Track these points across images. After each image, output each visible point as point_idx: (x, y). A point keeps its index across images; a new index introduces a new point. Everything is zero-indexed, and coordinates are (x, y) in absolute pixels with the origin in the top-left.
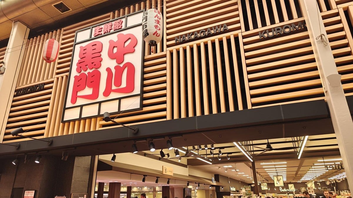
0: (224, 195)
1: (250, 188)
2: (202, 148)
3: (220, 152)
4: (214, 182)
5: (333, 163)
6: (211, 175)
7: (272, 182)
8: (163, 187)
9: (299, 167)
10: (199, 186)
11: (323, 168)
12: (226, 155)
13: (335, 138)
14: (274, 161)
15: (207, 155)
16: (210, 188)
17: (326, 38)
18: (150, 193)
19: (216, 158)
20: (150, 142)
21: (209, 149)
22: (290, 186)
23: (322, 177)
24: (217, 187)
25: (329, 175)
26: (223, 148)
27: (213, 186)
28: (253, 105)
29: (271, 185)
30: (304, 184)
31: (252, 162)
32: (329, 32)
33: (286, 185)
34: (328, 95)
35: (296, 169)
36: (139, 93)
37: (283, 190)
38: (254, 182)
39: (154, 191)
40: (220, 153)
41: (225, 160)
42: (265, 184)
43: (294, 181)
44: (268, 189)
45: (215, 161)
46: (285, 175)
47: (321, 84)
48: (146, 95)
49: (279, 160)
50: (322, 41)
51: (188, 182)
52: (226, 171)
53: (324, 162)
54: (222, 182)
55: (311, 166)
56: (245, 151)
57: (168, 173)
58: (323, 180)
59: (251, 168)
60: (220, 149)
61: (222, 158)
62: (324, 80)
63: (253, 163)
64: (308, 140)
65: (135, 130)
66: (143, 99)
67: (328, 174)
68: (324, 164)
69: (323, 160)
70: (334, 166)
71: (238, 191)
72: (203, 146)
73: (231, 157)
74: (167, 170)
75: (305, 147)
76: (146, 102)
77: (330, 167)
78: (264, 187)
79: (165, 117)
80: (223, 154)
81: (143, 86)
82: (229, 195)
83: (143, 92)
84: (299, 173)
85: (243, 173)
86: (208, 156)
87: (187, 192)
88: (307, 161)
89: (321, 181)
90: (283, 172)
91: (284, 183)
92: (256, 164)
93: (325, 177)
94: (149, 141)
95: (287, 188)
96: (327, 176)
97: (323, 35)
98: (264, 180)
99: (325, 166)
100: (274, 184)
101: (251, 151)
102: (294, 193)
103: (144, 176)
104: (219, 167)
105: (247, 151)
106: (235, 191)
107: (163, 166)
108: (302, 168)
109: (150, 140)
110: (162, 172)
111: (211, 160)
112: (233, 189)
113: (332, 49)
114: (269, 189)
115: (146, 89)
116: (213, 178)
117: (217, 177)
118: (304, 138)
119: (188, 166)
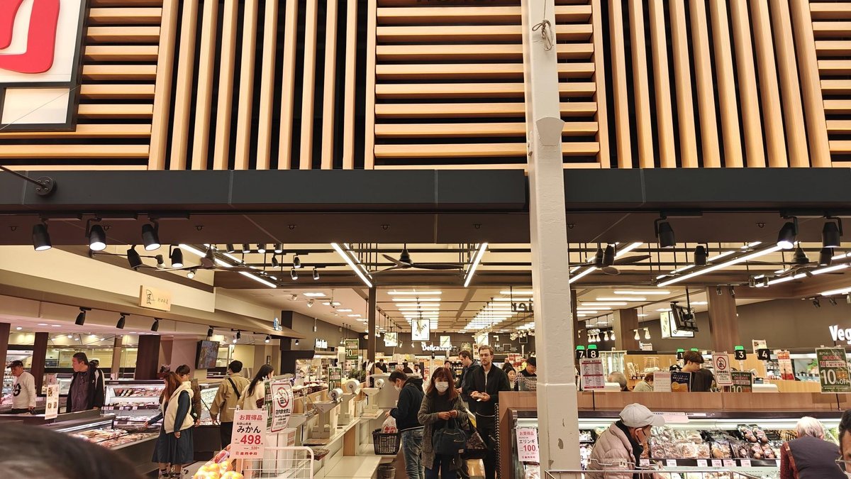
0: (299, 358)
1: (357, 344)
2: (251, 249)
3: (296, 260)
4: (277, 329)
5: (528, 300)
6: (273, 311)
7: (409, 331)
8: (141, 337)
9: (465, 303)
10: (238, 336)
11: (508, 307)
12: (311, 268)
13: (529, 250)
14: (417, 288)
15: (265, 265)
16: (267, 341)
17: (551, 32)
18: (107, 350)
19: (287, 274)
20: (92, 224)
21: (268, 251)
22: (443, 339)
23: (505, 324)
24: (285, 341)
25: (518, 321)
26: (305, 252)
27: (274, 337)
28: (378, 160)
29: (405, 337)
30: (470, 336)
31: (370, 288)
32: (561, 20)
33: (434, 338)
34: (532, 161)
35: (458, 306)
36: (68, 79)
37: (428, 349)
38: (367, 331)
39: (115, 346)
40: (297, 265)
41: (307, 279)
42: (392, 334)
43: (452, 331)
44: (399, 345)
45: (284, 280)
46: (435, 316)
47: (525, 134)
48: (88, 89)
49: (428, 287)
50: (544, 37)
51: (211, 327)
52: (309, 306)
53: (511, 296)
54: (297, 329)
55: (488, 303)
56: (356, 264)
57: (157, 305)
58: (507, 330)
59: (366, 300)
60: (297, 255)
61: (300, 274)
62: (531, 129)
63: (372, 291)
64: (488, 249)
65: (43, 187)
66: (77, 99)
67: (516, 319)
68: (510, 299)
69: (509, 293)
70: (527, 305)
71: (333, 349)
72: (253, 246)
73: (322, 274)
74: (155, 297)
75: (480, 263)
76: (86, 109)
77: (520, 307)
78: (391, 341)
79: (144, 160)
80: (303, 265)
81: (82, 60)
82: (311, 357)
83: (80, 78)
84: (464, 314)
85: (350, 310)
86: (268, 269)
87: (206, 350)
88: (481, 292)
89: (502, 331)
90: (432, 311)
91: (432, 334)
92: (378, 292)
93: (509, 325)
94: (88, 221)
95: (437, 343)
96: (515, 322)
97: (548, 22)
98: (392, 325)
99: (512, 304)
100: (410, 334)
101: (371, 264)
102: (448, 355)
103: (82, 308)
104: (295, 296)
105: (362, 263)
106: (325, 350)
107: (141, 287)
108: (470, 306)
109: (92, 220)
110: (136, 301)
111: (275, 279)
112: (322, 344)
113: (559, 61)
114: (401, 345)
115: (89, 70)
116: (277, 320)
117: (288, 317)
118: (480, 246)
119: (215, 288)
